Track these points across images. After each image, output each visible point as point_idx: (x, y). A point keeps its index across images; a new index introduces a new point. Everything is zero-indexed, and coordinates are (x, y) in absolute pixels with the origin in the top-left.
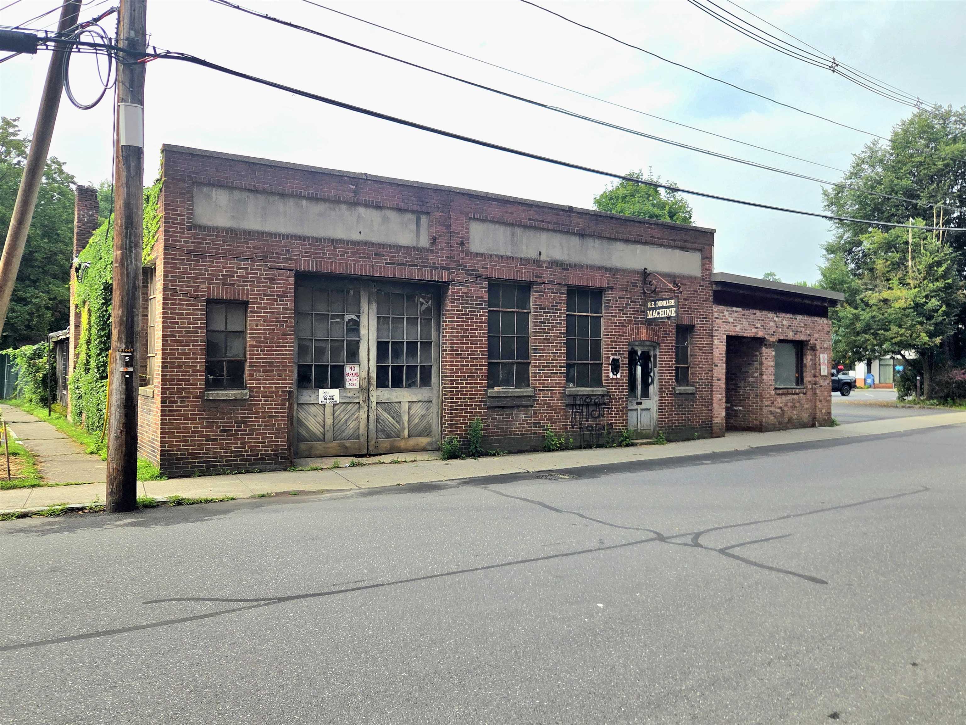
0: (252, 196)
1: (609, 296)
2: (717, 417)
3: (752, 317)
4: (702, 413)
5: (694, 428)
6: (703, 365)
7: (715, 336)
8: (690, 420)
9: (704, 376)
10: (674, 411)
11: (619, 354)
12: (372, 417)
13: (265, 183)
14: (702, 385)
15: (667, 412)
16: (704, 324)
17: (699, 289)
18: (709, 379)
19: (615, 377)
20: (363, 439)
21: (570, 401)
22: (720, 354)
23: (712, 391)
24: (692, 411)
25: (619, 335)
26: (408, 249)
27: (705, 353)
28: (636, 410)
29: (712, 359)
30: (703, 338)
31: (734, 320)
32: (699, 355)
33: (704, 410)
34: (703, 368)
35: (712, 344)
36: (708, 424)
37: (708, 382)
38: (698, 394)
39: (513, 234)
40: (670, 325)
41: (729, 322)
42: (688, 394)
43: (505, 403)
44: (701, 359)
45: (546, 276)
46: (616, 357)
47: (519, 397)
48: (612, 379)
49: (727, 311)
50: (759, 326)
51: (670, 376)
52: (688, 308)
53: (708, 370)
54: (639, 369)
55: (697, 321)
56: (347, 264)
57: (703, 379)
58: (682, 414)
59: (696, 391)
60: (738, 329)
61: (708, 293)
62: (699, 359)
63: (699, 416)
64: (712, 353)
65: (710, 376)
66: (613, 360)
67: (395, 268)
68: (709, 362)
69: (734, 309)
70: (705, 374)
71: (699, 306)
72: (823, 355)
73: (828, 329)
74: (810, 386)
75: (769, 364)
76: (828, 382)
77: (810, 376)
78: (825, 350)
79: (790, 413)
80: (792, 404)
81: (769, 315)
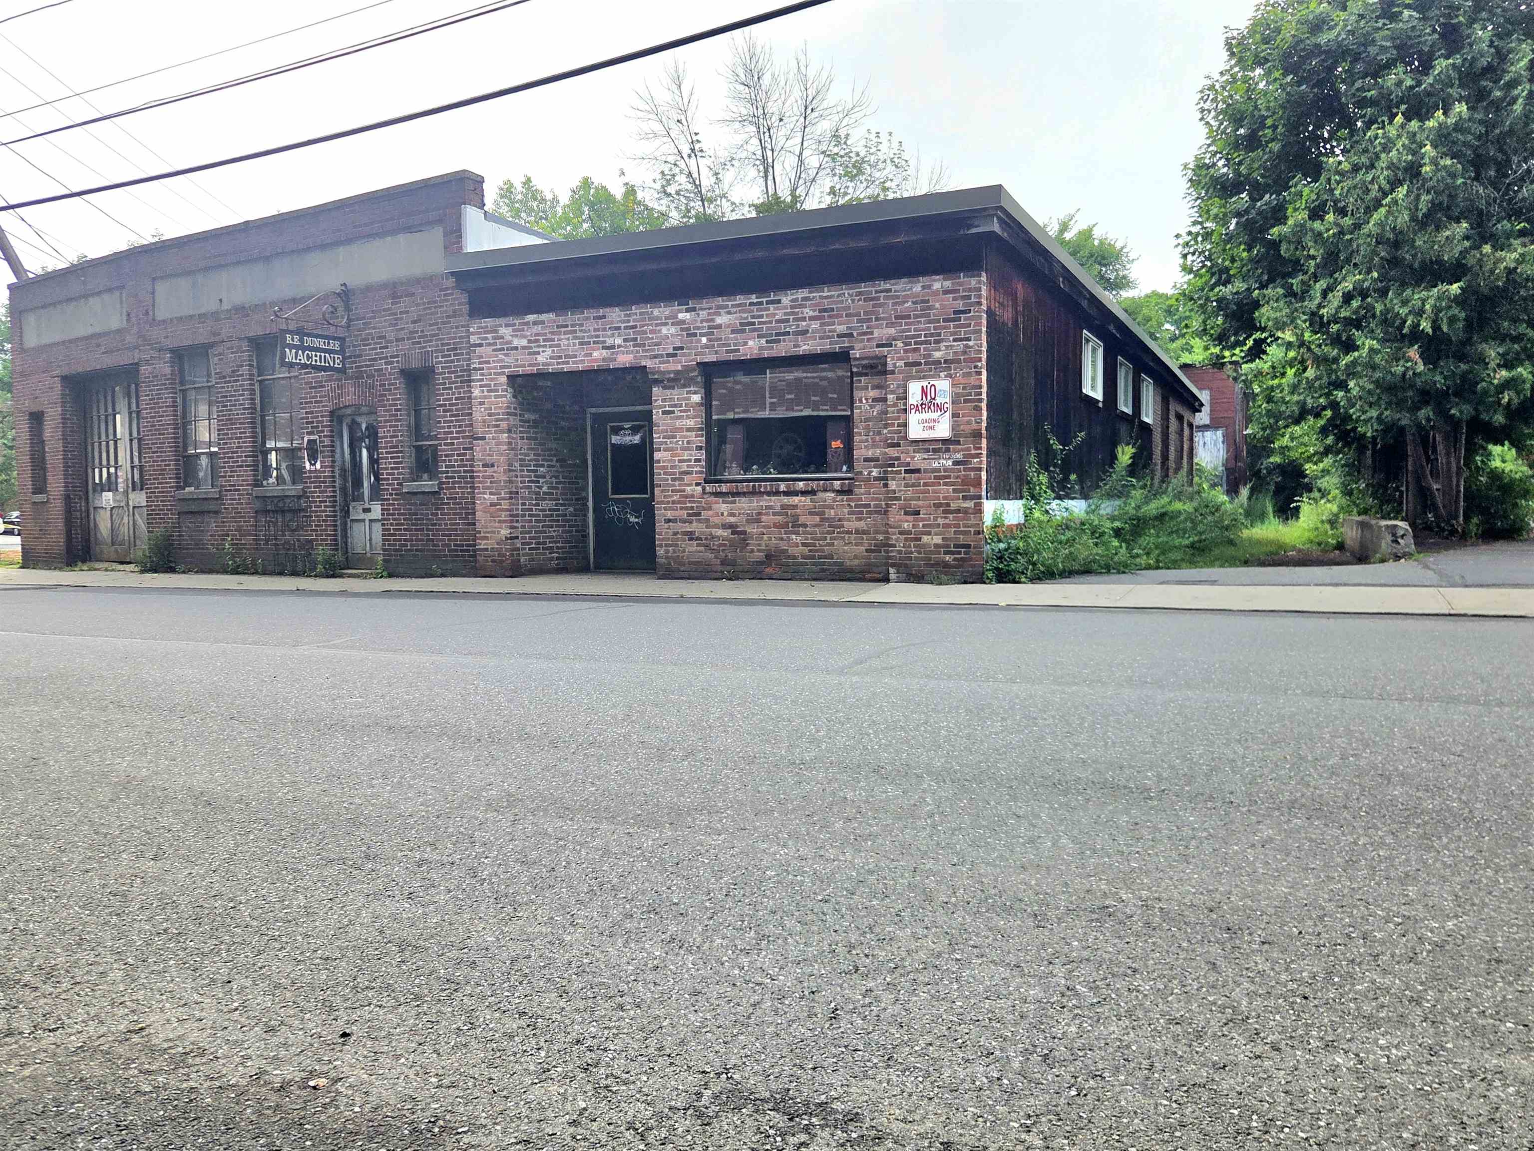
2: (486, 538)
3: (590, 325)
4: (456, 530)
5: (439, 557)
6: (452, 438)
7: (473, 381)
8: (432, 540)
9: (456, 461)
10: (403, 524)
11: (318, 432)
14: (454, 477)
15: (392, 524)
16: (453, 361)
17: (439, 296)
18: (466, 466)
19: (313, 468)
21: (258, 505)
22: (490, 415)
23: (473, 488)
24: (435, 524)
25: (316, 402)
26: (114, 333)
27: (458, 415)
28: (364, 520)
29: (471, 425)
30: (451, 388)
31: (530, 341)
32: (445, 422)
33: (458, 524)
34: (453, 444)
35: (470, 398)
36: (468, 551)
37: (465, 471)
38: (445, 494)
40: (390, 374)
41: (516, 348)
42: (423, 493)
43: (193, 508)
44: (449, 427)
45: (225, 331)
46: (312, 437)
47: (206, 499)
48: (310, 471)
49: (507, 325)
50: (619, 341)
51: (395, 463)
52: (419, 337)
53: (464, 449)
54: (364, 453)
55: (437, 357)
57: (454, 466)
58: (416, 530)
59: (441, 489)
60: (541, 359)
61: (460, 300)
62: (444, 427)
63: (450, 535)
64: (471, 414)
65: (467, 460)
66: (309, 441)
68: (464, 431)
69: (531, 318)
70: (458, 455)
71: (439, 329)
72: (925, 383)
73: (960, 305)
74: (875, 473)
75: (678, 423)
76: (959, 456)
77: (874, 446)
78: (937, 367)
79: (772, 540)
80: (779, 519)
81: (656, 312)
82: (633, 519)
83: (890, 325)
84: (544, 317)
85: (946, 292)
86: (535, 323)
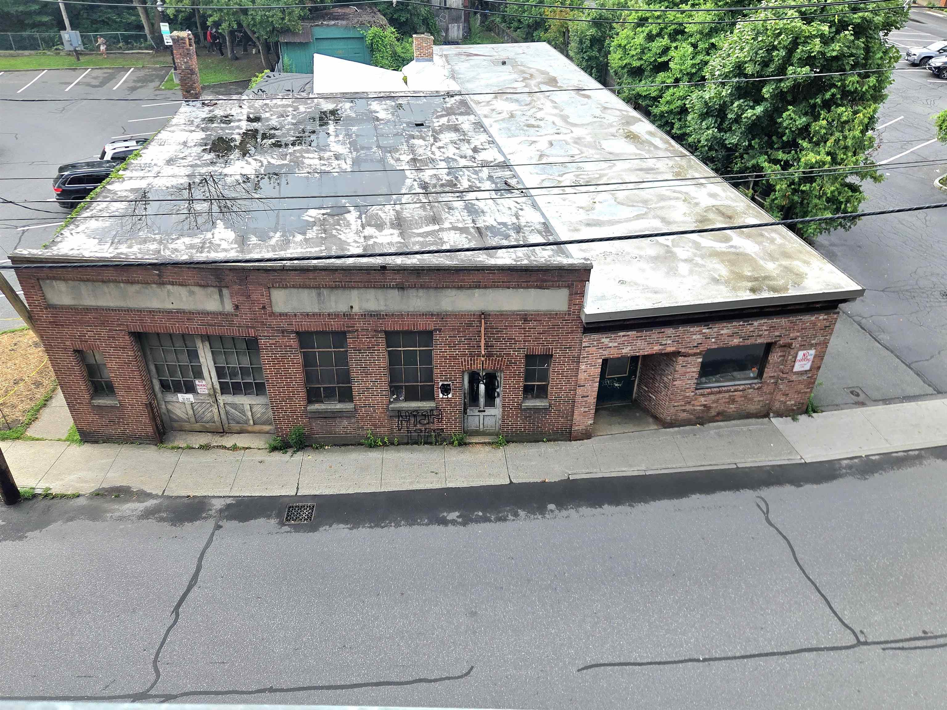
0: (82, 283)
1: (437, 336)
3: (655, 336)
4: (558, 423)
5: (545, 433)
6: (562, 386)
7: (582, 362)
9: (563, 395)
10: (519, 421)
11: (452, 380)
12: (222, 412)
13: (86, 275)
14: (560, 402)
15: (510, 421)
16: (567, 353)
18: (569, 397)
19: (446, 397)
20: (218, 424)
21: (394, 414)
22: (589, 376)
23: (573, 406)
24: (544, 421)
25: (450, 366)
26: (214, 314)
27: (567, 376)
28: (478, 416)
29: (577, 382)
30: (564, 365)
31: (619, 344)
32: (558, 379)
33: (560, 420)
34: (561, 388)
35: (578, 370)
36: (566, 431)
38: (552, 408)
39: (319, 295)
40: (516, 356)
41: (610, 347)
42: (538, 409)
44: (560, 381)
45: (359, 325)
46: (447, 383)
47: (340, 412)
48: (443, 398)
49: (606, 338)
50: (669, 342)
52: (545, 341)
53: (570, 390)
54: (482, 387)
55: (555, 351)
56: (166, 326)
57: (561, 397)
58: (529, 423)
60: (624, 351)
61: (577, 326)
63: (553, 425)
64: (578, 377)
65: (571, 395)
66: (442, 384)
67: (206, 328)
68: (571, 383)
70: (565, 393)
71: (559, 338)
72: (805, 352)
73: (828, 324)
74: (772, 381)
75: (688, 370)
76: (810, 375)
77: (775, 372)
78: (811, 346)
79: (721, 408)
80: (727, 400)
81: (692, 329)
82: (616, 385)
83: (798, 332)
84: (629, 333)
85: (824, 320)
86: (623, 336)
